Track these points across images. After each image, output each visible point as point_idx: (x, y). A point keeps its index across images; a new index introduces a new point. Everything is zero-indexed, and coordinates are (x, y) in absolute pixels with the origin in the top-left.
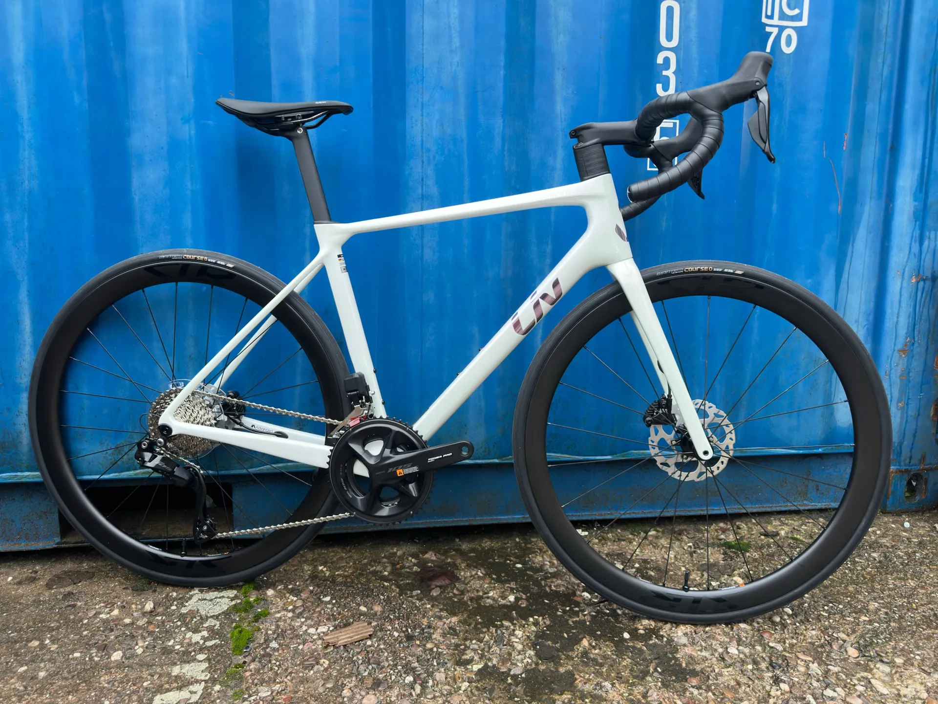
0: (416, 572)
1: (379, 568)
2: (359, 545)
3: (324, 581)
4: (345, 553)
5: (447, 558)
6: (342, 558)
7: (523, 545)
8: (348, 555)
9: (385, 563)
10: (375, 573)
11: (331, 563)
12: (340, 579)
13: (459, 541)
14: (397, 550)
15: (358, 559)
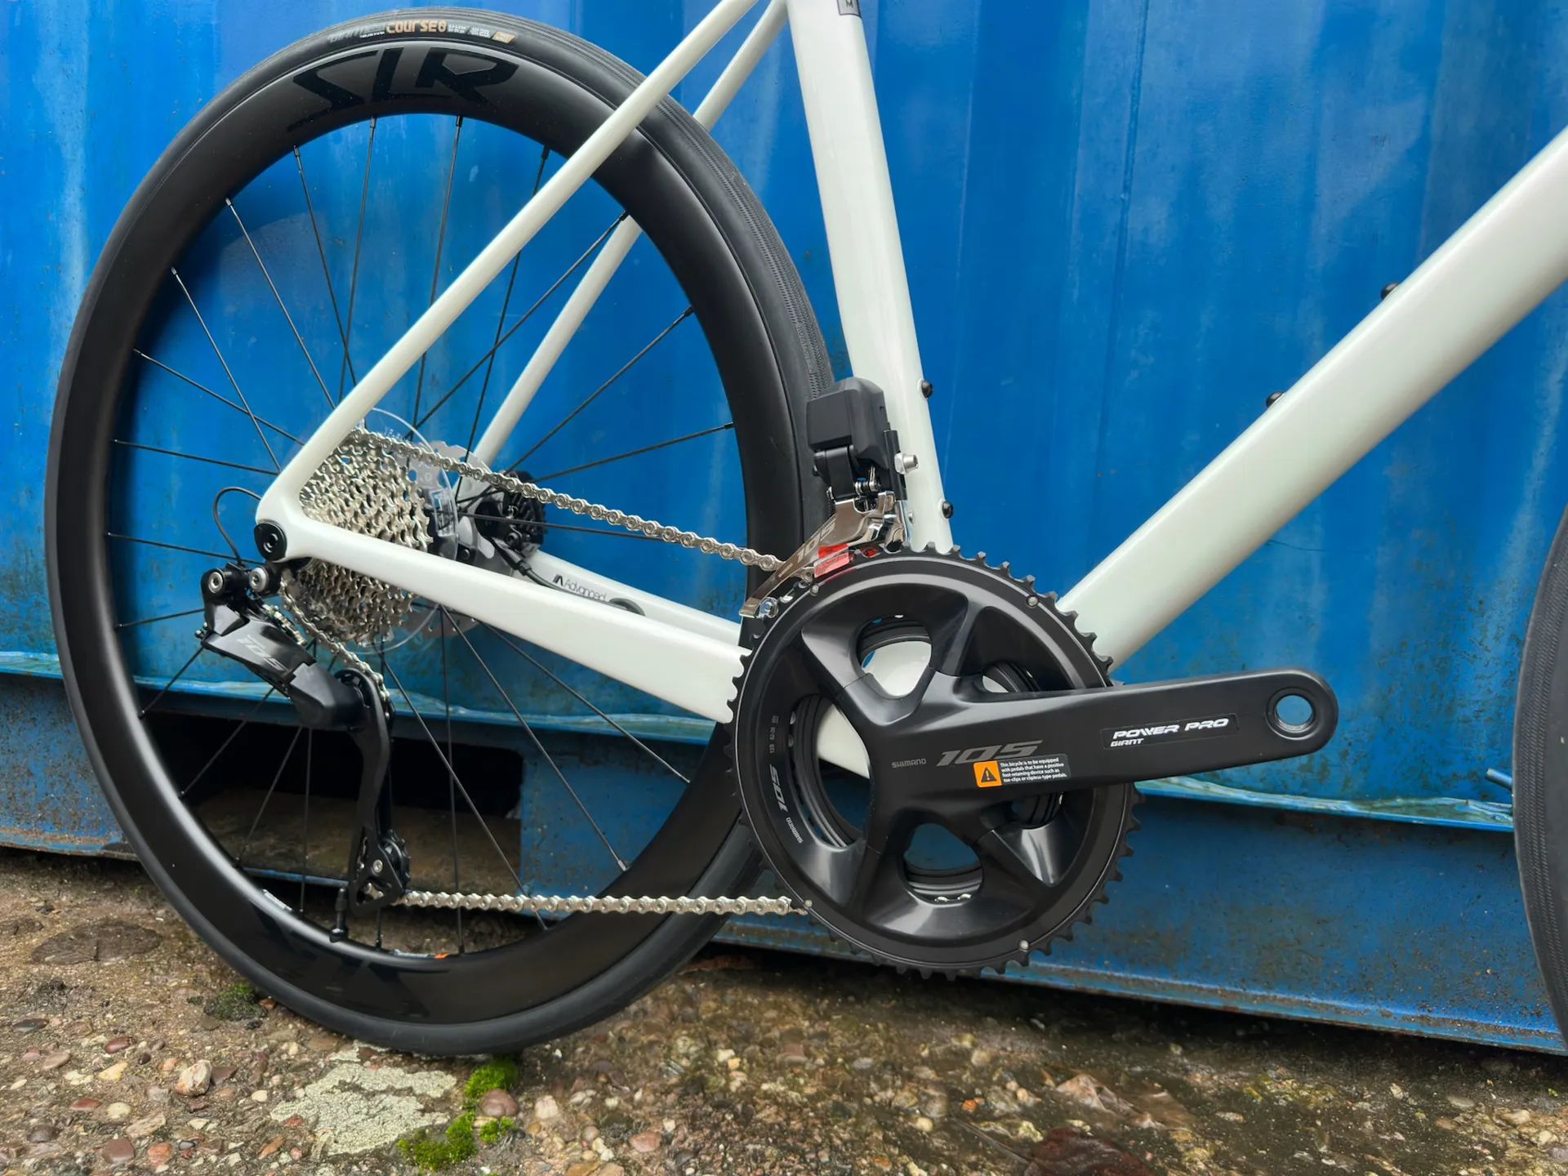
0: (1027, 1142)
1: (904, 1098)
2: (859, 1001)
3: (718, 1107)
4: (810, 1018)
5: (1140, 1113)
6: (796, 1035)
7: (1421, 1116)
8: (818, 1028)
9: (926, 1083)
10: (887, 1115)
11: (761, 1045)
12: (768, 1114)
13: (1183, 1055)
14: (974, 1045)
15: (844, 1050)
